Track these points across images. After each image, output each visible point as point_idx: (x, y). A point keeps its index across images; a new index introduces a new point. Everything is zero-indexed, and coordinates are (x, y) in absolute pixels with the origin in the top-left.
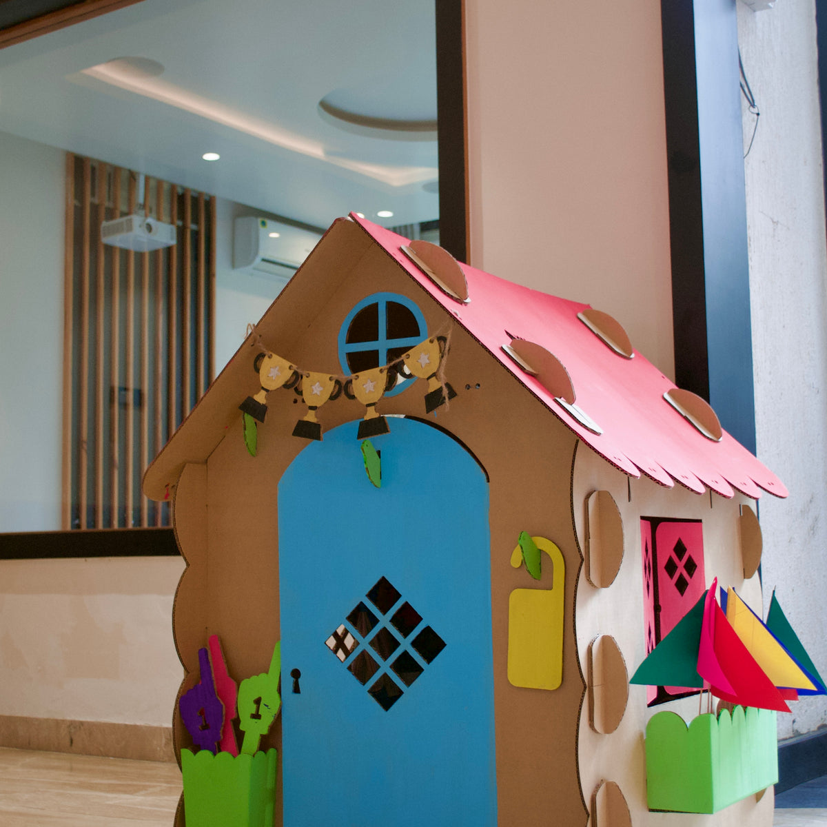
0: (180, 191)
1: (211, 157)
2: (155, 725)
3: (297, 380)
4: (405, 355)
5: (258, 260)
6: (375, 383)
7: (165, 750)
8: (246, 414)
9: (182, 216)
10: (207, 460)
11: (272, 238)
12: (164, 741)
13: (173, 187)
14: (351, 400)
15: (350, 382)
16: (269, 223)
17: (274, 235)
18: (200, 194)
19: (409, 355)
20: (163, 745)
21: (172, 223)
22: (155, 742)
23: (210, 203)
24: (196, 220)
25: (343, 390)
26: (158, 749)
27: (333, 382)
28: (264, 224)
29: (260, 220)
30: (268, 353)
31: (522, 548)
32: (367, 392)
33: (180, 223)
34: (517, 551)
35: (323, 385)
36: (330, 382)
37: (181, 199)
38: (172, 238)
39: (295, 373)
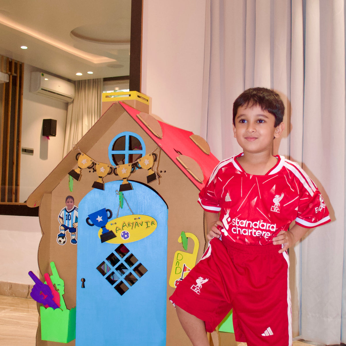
0: (10, 60)
1: (24, 48)
2: (5, 281)
3: (93, 166)
4: (139, 159)
5: (40, 89)
6: (126, 170)
7: (9, 291)
8: (70, 176)
9: (10, 70)
10: (52, 192)
11: (46, 80)
12: (9, 288)
13: (8, 58)
14: (117, 176)
15: (116, 168)
16: (45, 75)
17: (46, 79)
18: (18, 62)
19: (140, 160)
20: (8, 289)
21: (7, 73)
22: (5, 288)
23: (21, 66)
24: (16, 72)
25: (113, 171)
26: (6, 291)
27: (109, 168)
28: (43, 75)
29: (41, 73)
30: (82, 153)
31: (182, 237)
32: (123, 173)
33: (10, 73)
34: (180, 238)
35: (105, 168)
36: (108, 167)
37: (10, 63)
38: (7, 80)
39: (93, 163)
